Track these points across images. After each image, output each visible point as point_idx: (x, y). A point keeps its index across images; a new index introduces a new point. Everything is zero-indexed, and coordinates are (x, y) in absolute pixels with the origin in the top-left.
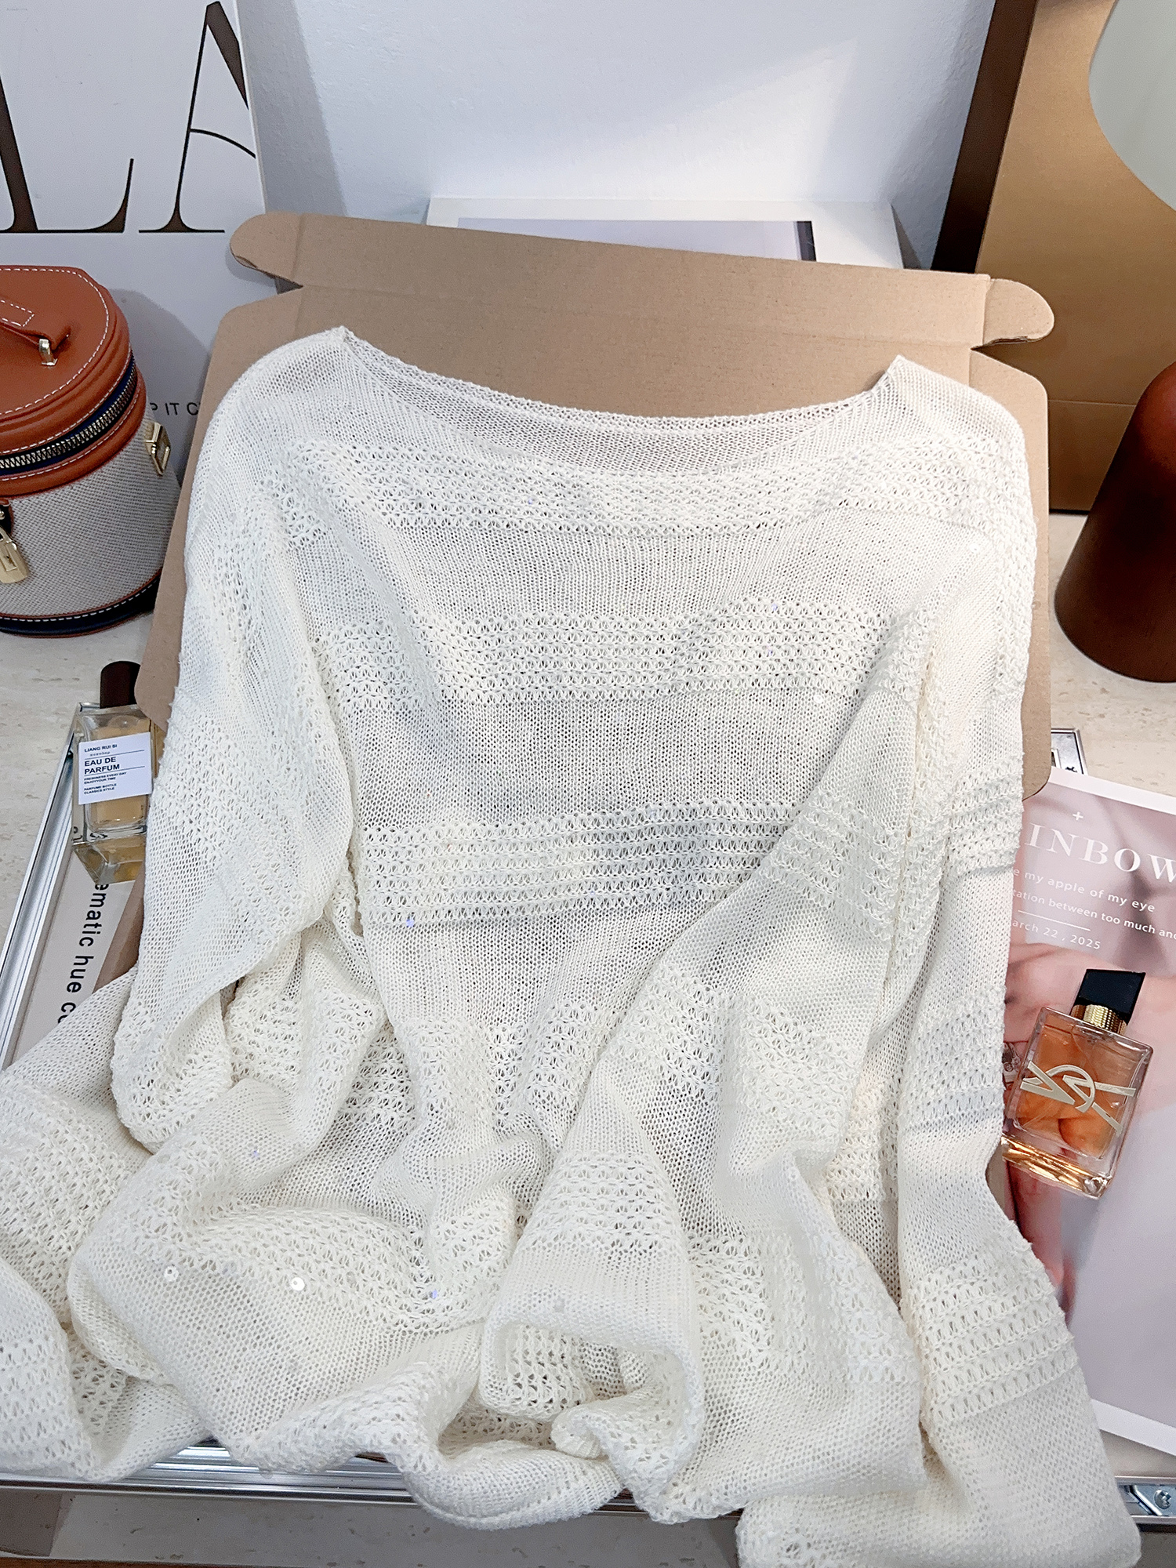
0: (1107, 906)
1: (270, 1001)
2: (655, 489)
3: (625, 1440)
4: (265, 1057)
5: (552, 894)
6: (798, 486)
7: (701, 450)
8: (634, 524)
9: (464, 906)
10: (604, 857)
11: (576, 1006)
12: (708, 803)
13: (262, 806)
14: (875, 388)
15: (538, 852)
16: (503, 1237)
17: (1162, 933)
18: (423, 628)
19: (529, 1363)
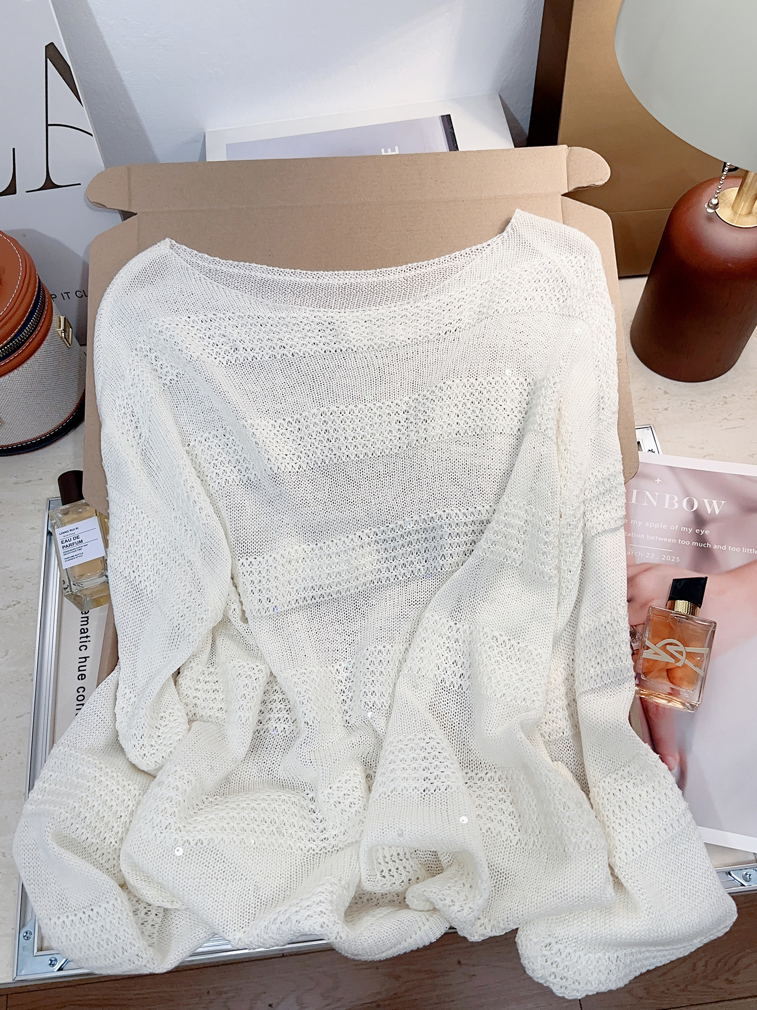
0: (681, 535)
1: (201, 670)
2: (379, 318)
3: (448, 902)
4: (204, 704)
5: (356, 580)
6: (467, 303)
7: (403, 287)
8: (370, 343)
9: (305, 595)
10: (383, 553)
11: (380, 647)
12: (440, 512)
13: (174, 555)
14: (505, 231)
15: (344, 557)
16: (361, 791)
17: (715, 547)
18: (252, 431)
19: (387, 863)
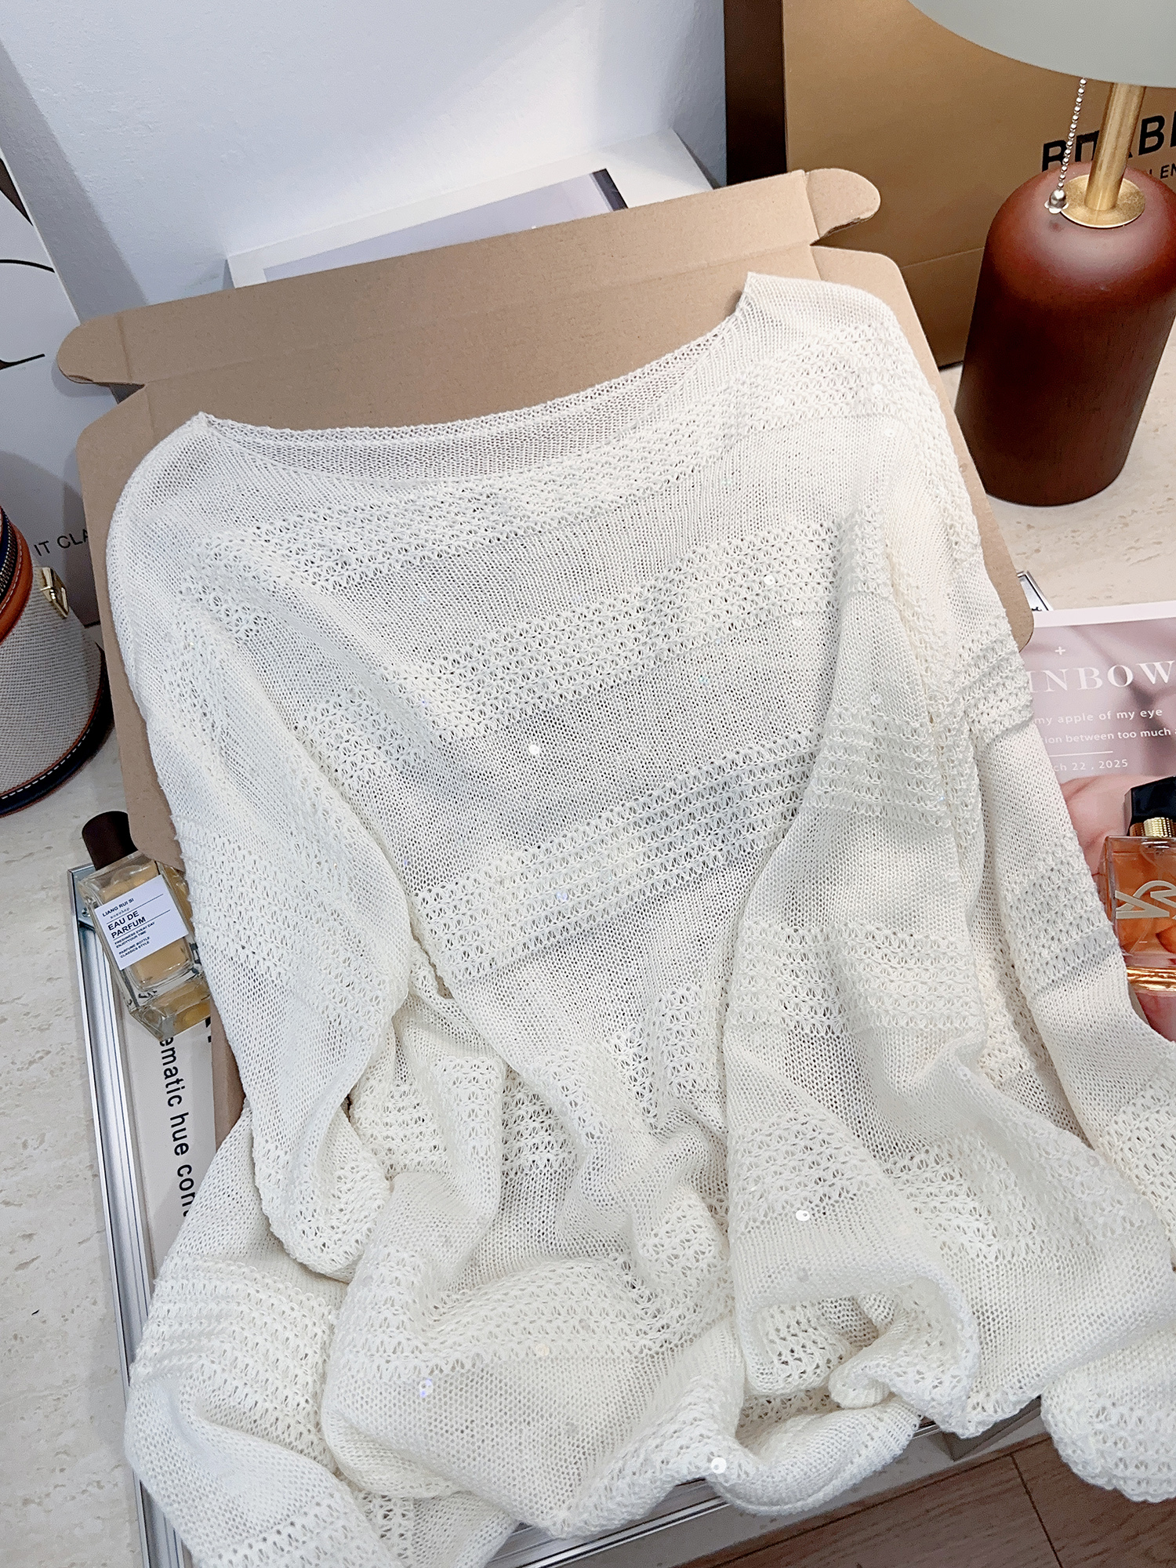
0: (1118, 725)
1: (387, 1092)
2: (566, 474)
3: (912, 1375)
4: (404, 1147)
5: (615, 894)
6: (701, 426)
7: (595, 422)
8: (560, 514)
9: (536, 934)
10: (650, 841)
11: (682, 991)
12: (731, 756)
13: (307, 908)
14: (738, 310)
15: (589, 858)
16: (707, 1232)
18: (398, 682)
19: (784, 1339)
